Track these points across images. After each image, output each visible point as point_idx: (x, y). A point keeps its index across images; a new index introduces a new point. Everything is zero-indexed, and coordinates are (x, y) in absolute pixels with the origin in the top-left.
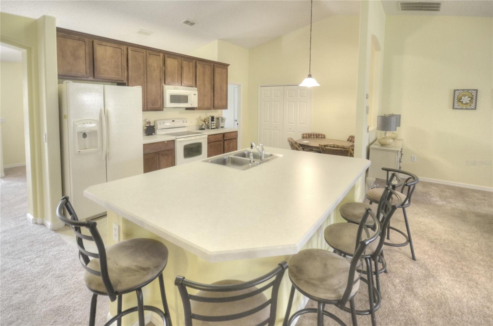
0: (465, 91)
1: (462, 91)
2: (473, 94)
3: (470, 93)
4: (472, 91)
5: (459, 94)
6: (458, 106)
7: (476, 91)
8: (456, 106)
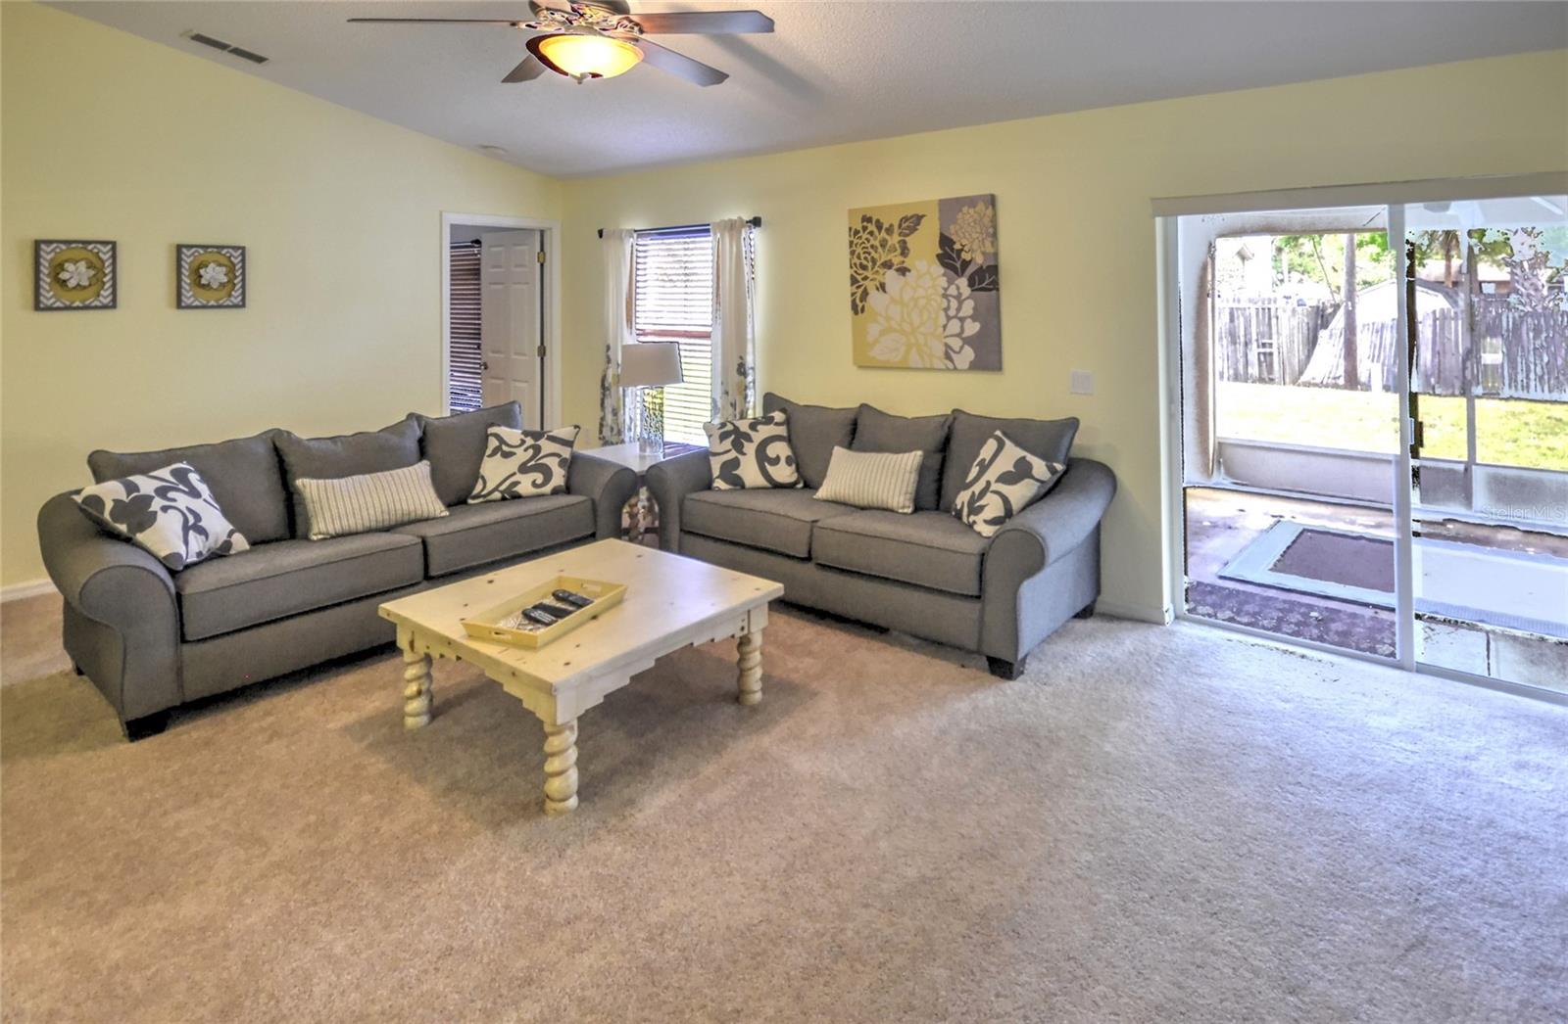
0: (74, 245)
1: (63, 247)
2: (101, 255)
3: (91, 251)
4: (99, 246)
5: (52, 255)
6: (53, 300)
7: (110, 246)
8: (48, 299)
